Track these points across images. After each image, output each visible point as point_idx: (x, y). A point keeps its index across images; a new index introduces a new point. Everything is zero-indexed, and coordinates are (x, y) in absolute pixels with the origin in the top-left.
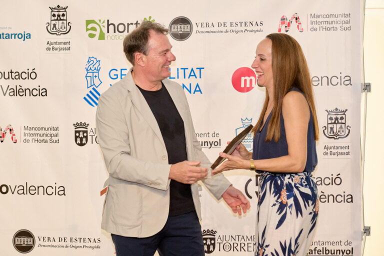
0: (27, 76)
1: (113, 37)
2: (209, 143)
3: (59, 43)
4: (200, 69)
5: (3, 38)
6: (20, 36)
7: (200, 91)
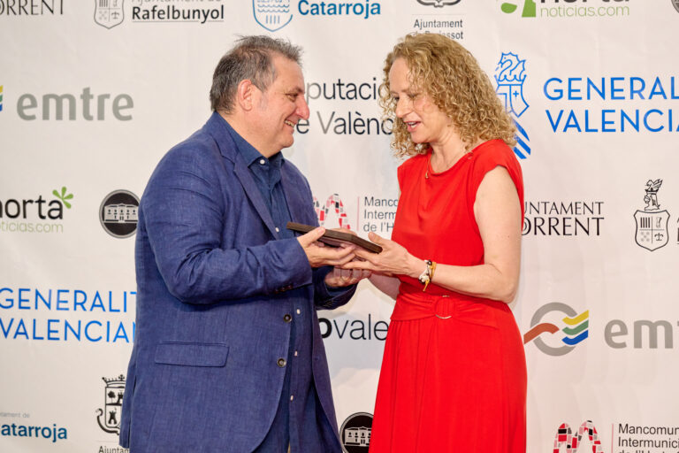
0: (371, 91)
1: (554, 12)
3: (440, 24)
5: (323, 13)
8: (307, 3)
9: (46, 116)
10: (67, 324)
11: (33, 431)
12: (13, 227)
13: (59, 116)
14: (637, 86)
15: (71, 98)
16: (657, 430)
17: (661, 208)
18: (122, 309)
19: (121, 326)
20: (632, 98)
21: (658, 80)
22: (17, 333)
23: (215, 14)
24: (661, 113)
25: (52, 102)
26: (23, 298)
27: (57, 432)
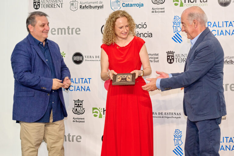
0: (141, 26)
1: (188, 5)
3: (159, 9)
6: (138, 5)
8: (124, 4)
9: (58, 34)
13: (62, 34)
15: (65, 29)
18: (78, 83)
19: (78, 87)
21: (215, 22)
23: (101, 7)
25: (60, 30)
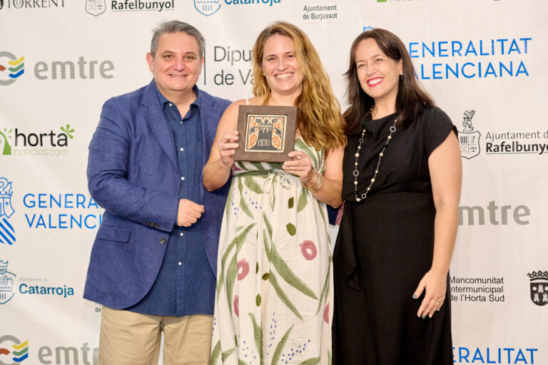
2: (539, 147)
3: (321, 8)
4: (526, 40)
5: (242, 3)
7: (525, 71)
9: (54, 77)
10: (72, 217)
11: (51, 290)
12: (33, 152)
13: (63, 77)
14: (457, 47)
15: (71, 64)
16: (475, 281)
17: (475, 130)
20: (453, 55)
21: (471, 43)
22: (38, 224)
23: (168, 5)
24: (473, 65)
25: (59, 67)
26: (41, 200)
27: (67, 291)
